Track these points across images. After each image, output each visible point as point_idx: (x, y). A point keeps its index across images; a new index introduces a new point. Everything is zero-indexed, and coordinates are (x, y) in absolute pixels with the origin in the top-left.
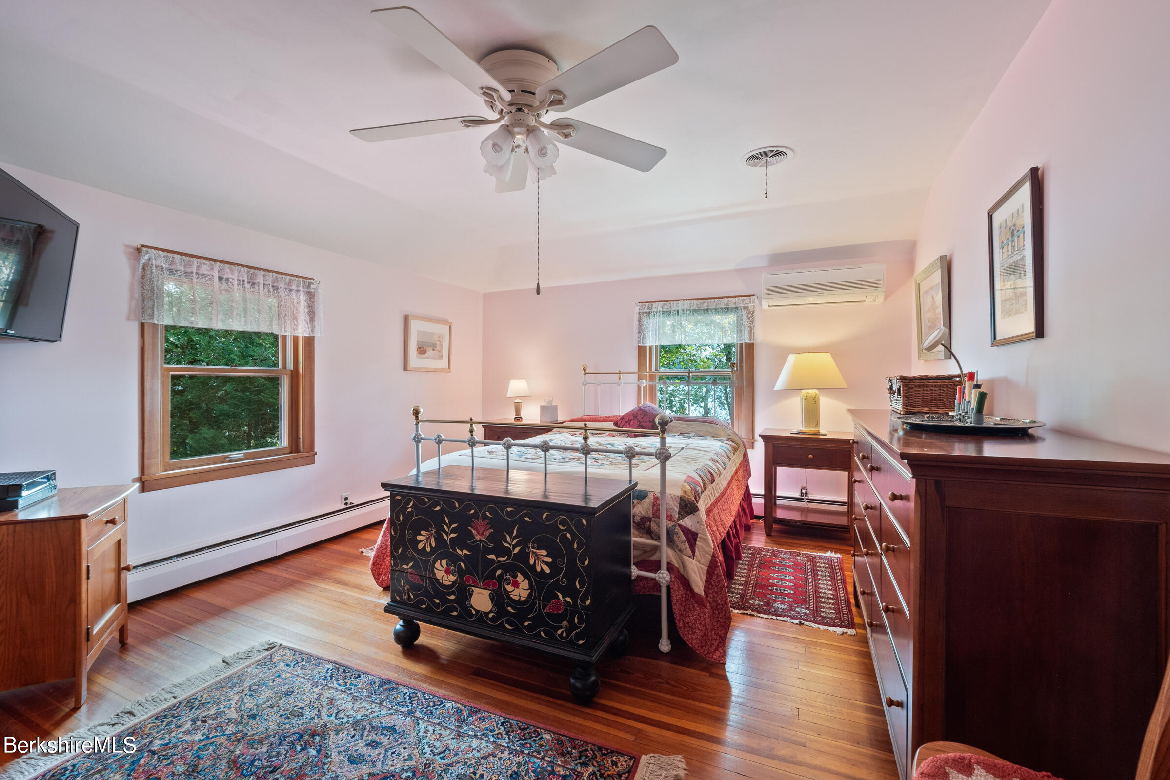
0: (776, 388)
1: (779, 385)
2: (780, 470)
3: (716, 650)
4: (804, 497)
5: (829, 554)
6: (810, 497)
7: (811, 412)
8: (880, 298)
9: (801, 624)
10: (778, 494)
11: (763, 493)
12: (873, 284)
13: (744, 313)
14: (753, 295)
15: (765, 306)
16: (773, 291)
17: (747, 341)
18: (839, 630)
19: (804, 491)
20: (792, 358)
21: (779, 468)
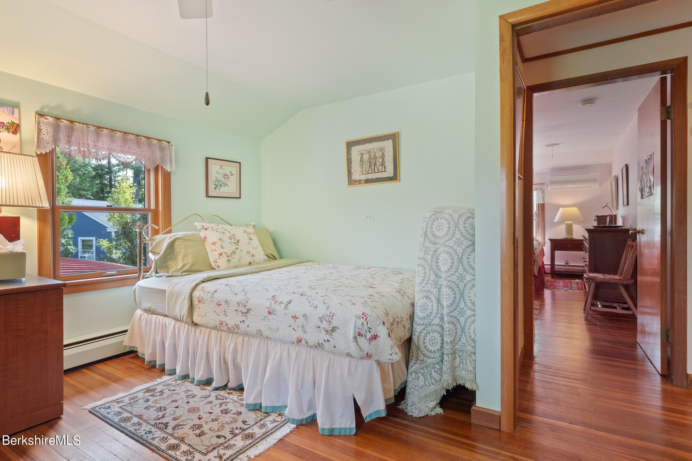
0: (555, 221)
1: (556, 220)
2: (556, 252)
3: (541, 291)
4: (567, 265)
5: (576, 280)
6: (569, 264)
7: (569, 229)
8: (597, 186)
9: (566, 290)
10: (556, 264)
11: (550, 264)
12: (594, 180)
13: (540, 191)
14: (544, 184)
15: (549, 188)
16: (553, 183)
17: (542, 203)
18: (578, 291)
19: (566, 262)
20: (561, 210)
21: (556, 251)
